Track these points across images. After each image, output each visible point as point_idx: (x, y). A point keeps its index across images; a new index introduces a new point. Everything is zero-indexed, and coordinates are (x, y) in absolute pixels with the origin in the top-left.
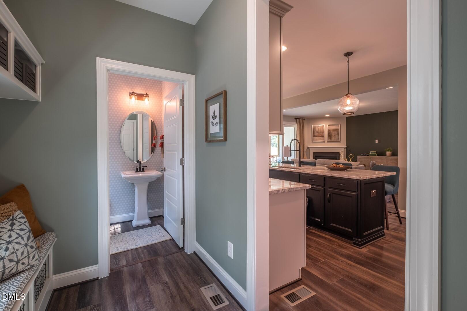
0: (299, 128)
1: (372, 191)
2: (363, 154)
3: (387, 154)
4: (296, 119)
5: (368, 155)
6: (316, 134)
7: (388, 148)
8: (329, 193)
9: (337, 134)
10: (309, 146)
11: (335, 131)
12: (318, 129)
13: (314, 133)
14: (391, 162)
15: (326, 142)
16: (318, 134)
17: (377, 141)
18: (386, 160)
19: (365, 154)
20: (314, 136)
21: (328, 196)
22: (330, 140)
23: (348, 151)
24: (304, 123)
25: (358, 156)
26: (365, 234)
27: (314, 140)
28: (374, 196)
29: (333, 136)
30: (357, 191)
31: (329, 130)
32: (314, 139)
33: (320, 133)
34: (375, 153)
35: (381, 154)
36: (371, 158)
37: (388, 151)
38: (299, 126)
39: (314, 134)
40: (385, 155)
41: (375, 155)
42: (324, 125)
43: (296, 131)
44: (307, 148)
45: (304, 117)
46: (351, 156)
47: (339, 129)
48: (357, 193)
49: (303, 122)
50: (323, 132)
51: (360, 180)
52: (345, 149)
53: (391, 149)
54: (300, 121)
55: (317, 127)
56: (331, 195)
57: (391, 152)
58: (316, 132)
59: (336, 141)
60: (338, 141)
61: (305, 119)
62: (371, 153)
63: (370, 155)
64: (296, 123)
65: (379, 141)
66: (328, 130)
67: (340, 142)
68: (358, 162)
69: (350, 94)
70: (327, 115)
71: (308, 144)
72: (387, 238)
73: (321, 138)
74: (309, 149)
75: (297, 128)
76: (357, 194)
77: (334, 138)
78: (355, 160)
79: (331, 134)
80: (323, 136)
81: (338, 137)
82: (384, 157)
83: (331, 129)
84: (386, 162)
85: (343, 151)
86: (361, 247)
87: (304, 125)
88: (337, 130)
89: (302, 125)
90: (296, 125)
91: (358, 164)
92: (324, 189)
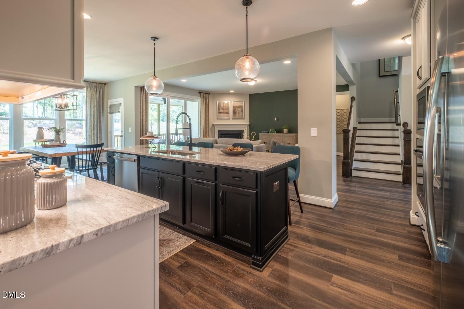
0: (203, 103)
1: (274, 184)
2: (264, 132)
3: (284, 131)
4: (200, 93)
5: (268, 133)
6: (221, 111)
7: (285, 126)
8: (222, 191)
9: (241, 111)
10: (214, 124)
11: (239, 108)
12: (223, 105)
13: (219, 109)
14: (288, 138)
15: (231, 119)
16: (222, 110)
17: (275, 119)
18: (283, 137)
19: (266, 131)
20: (220, 113)
21: (221, 194)
22: (235, 117)
23: (251, 127)
24: (208, 98)
25: (260, 134)
26: (267, 246)
27: (219, 117)
28: (277, 189)
29: (238, 113)
30: (257, 188)
31: (234, 107)
32: (219, 115)
33: (225, 109)
34: (274, 130)
35: (279, 131)
36: (271, 135)
37: (285, 128)
38: (203, 100)
39: (219, 111)
40: (283, 132)
41: (274, 132)
42: (229, 101)
43: (200, 107)
44: (212, 126)
45: (208, 92)
46: (253, 134)
47: (243, 106)
48: (257, 190)
49: (208, 96)
50: (228, 109)
51: (261, 172)
52: (249, 127)
53: (288, 127)
54: (205, 96)
55: (222, 103)
56: (224, 194)
57: (287, 130)
58: (221, 108)
59: (240, 118)
60: (242, 118)
61: (209, 94)
62: (271, 130)
63: (270, 132)
64: (200, 97)
65: (278, 119)
66: (232, 106)
67: (244, 119)
68: (260, 141)
69: (249, 55)
70: (232, 90)
71: (213, 120)
72: (291, 240)
73: (226, 115)
74: (214, 127)
75: (201, 103)
76: (257, 192)
77: (238, 115)
78: (257, 138)
79: (235, 111)
80: (227, 113)
81: (242, 115)
82: (282, 134)
83: (236, 106)
84: (283, 139)
85: (246, 128)
86: (261, 269)
87: (208, 100)
88: (241, 107)
89: (206, 100)
90: (200, 100)
91: (259, 143)
92: (216, 184)
